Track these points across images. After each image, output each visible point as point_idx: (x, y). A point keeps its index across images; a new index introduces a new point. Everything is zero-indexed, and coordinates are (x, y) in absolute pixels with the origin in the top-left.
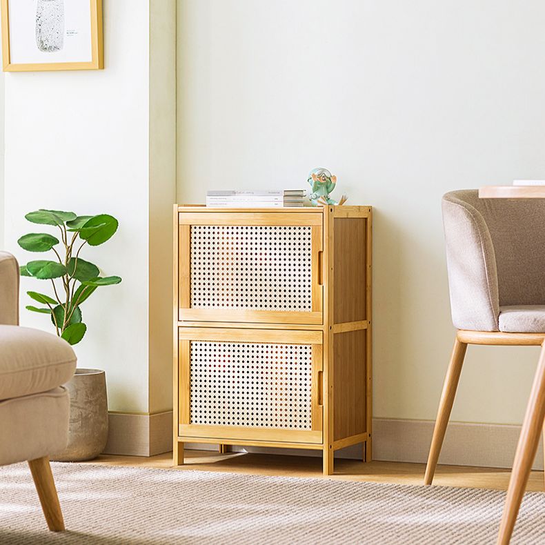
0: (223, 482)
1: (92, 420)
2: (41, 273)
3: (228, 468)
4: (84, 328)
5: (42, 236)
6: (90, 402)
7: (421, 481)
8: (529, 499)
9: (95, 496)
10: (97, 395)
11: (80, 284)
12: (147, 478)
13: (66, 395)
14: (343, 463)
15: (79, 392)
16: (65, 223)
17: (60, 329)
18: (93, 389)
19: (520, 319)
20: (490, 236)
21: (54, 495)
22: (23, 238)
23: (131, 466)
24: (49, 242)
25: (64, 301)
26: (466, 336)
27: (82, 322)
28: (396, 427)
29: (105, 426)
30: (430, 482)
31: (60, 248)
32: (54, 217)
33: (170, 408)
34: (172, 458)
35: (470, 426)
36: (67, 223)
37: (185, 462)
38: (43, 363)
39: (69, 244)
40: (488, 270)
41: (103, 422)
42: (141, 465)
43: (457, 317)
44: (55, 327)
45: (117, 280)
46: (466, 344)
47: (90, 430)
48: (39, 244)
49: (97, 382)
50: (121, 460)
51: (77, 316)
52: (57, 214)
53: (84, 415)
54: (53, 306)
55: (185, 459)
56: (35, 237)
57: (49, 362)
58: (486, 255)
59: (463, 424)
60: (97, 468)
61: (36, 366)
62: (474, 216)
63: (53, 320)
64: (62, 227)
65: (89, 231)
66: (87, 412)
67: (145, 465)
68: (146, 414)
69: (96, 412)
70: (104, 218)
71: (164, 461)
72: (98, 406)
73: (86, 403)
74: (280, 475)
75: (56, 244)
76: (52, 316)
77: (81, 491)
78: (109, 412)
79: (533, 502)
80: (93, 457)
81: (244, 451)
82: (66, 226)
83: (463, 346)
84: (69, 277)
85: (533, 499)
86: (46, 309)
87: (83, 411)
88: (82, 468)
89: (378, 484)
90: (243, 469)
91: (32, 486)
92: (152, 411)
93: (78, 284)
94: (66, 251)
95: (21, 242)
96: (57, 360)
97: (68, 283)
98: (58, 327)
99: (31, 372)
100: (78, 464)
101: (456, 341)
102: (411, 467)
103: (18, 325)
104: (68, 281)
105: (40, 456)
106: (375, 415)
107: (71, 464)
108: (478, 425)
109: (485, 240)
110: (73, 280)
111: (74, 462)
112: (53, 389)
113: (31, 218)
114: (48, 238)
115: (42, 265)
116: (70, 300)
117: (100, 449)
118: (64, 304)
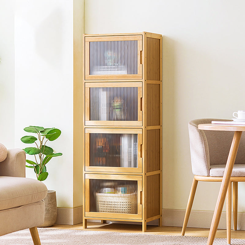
0: (103, 235)
1: (51, 211)
2: (31, 152)
3: (104, 230)
4: (47, 174)
5: (30, 137)
6: (50, 204)
7: (181, 234)
8: (221, 241)
9: (53, 241)
10: (53, 201)
11: (46, 156)
12: (73, 234)
13: (43, 203)
14: (150, 227)
15: (45, 200)
16: (40, 132)
17: (38, 174)
18: (51, 198)
19: (218, 171)
20: (206, 139)
21: (39, 241)
22: (23, 138)
23: (66, 229)
24: (33, 139)
25: (39, 163)
26: (197, 178)
27: (47, 172)
28: (172, 212)
29: (56, 213)
30: (184, 235)
31: (38, 142)
32: (35, 129)
33: (82, 205)
34: (82, 226)
35: (201, 212)
36: (41, 131)
37: (87, 227)
38: (35, 192)
39: (41, 140)
40: (206, 152)
41: (55, 212)
42: (70, 229)
43: (194, 170)
44: (36, 174)
45: (61, 154)
46: (198, 181)
47: (50, 214)
48: (29, 141)
49: (53, 195)
50: (62, 227)
51: (45, 169)
52: (36, 128)
53: (47, 209)
54: (35, 165)
55: (87, 226)
56: (28, 137)
57: (38, 191)
58: (205, 146)
59: (198, 211)
60: (53, 230)
61: (33, 193)
62: (200, 131)
63: (35, 171)
64: (39, 133)
65: (50, 135)
66: (49, 208)
67: (71, 228)
68: (72, 208)
69: (52, 208)
70: (56, 130)
71: (79, 227)
72: (53, 205)
73: (48, 204)
74: (125, 232)
75: (36, 140)
76: (35, 169)
77: (47, 239)
78: (57, 207)
79: (223, 242)
80: (51, 225)
81: (111, 223)
82: (40, 133)
83: (197, 182)
84: (41, 154)
85: (223, 241)
86: (32, 166)
87: (47, 207)
88: (47, 230)
89: (164, 235)
90: (111, 230)
91: (31, 237)
92: (74, 207)
93: (45, 156)
94: (40, 143)
95: (22, 139)
96: (41, 191)
97: (41, 156)
98: (37, 173)
99: (31, 195)
100: (45, 228)
101: (194, 179)
102: (177, 228)
103: (25, 177)
104: (41, 155)
105: (34, 226)
106: (163, 208)
107: (42, 228)
108: (204, 211)
109: (205, 141)
110: (43, 155)
111: (44, 227)
112: (39, 202)
113: (26, 130)
114: (33, 138)
115: (31, 149)
116: (42, 163)
117: (53, 222)
118: (39, 164)
